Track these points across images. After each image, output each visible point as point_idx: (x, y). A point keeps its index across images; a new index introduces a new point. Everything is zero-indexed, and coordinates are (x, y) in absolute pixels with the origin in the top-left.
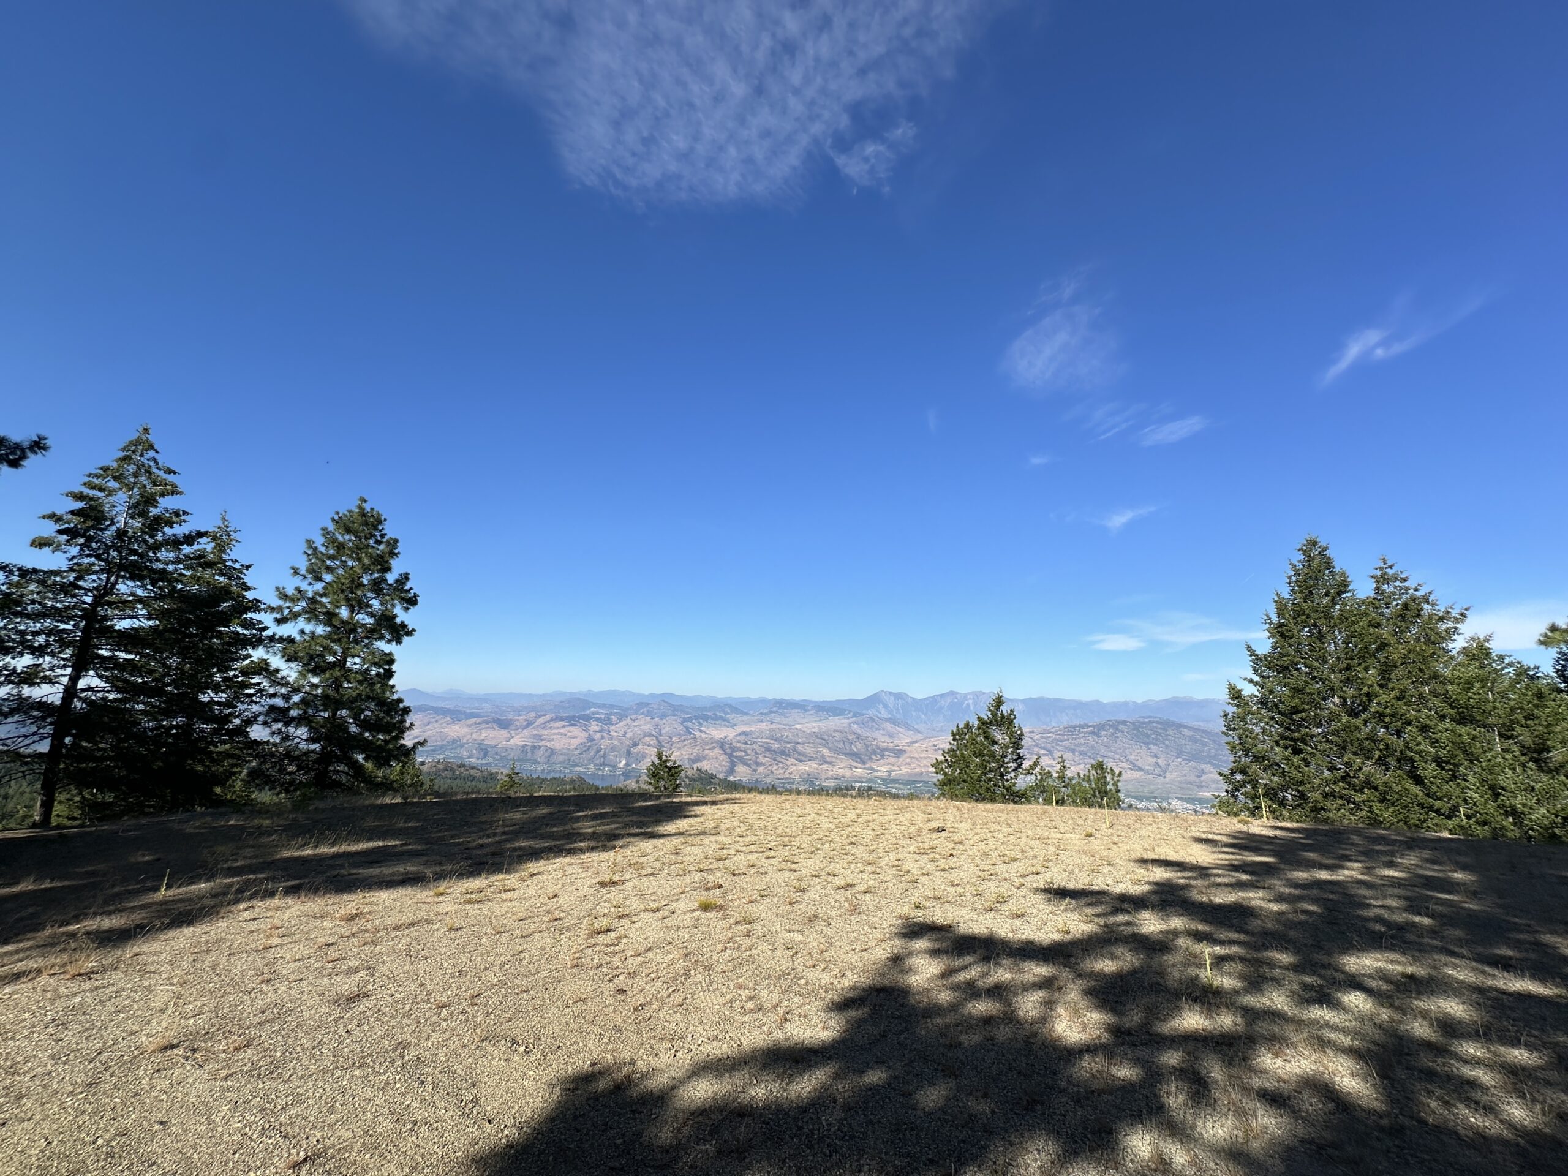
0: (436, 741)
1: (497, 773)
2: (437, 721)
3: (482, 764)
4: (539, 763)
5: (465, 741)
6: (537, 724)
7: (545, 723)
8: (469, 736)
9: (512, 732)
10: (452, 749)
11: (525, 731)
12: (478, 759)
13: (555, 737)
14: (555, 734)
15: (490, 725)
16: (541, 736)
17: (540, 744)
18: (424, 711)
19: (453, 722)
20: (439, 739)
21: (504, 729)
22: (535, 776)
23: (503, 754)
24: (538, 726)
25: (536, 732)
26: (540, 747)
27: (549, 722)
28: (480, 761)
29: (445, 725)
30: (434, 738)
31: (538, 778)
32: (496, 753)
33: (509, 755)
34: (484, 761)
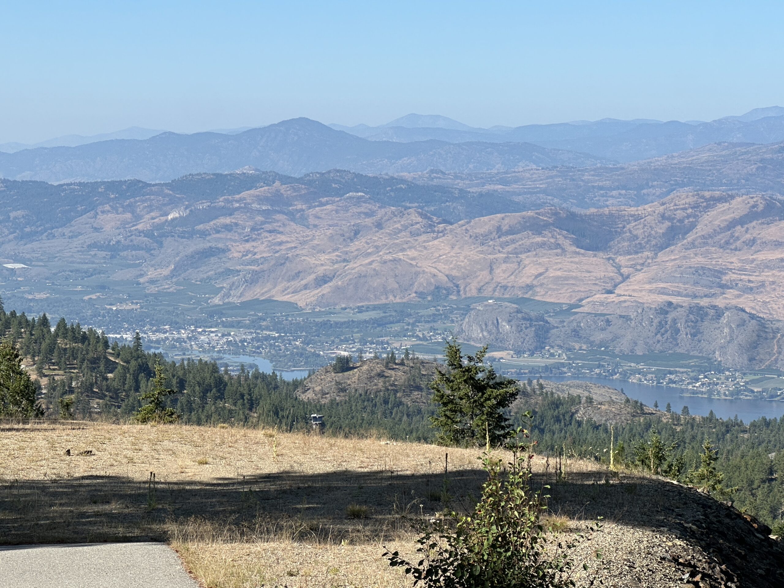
0: (385, 292)
1: (574, 401)
2: (379, 226)
3: (533, 370)
4: (720, 370)
5: (472, 291)
6: (701, 229)
7: (732, 225)
8: (484, 275)
9: (622, 260)
10: (434, 318)
11: (662, 256)
12: (519, 352)
13: (767, 276)
14: (767, 266)
15: (547, 237)
16: (721, 273)
17: (720, 302)
18: (339, 193)
19: (430, 228)
20: (392, 284)
21: (594, 247)
22: (698, 415)
23: (599, 337)
24: (706, 239)
25: (699, 261)
26: (719, 313)
27: (742, 221)
28: (526, 360)
29: (404, 236)
30: (376, 283)
31: (710, 419)
32: (576, 333)
33: (616, 338)
34: (539, 361)
